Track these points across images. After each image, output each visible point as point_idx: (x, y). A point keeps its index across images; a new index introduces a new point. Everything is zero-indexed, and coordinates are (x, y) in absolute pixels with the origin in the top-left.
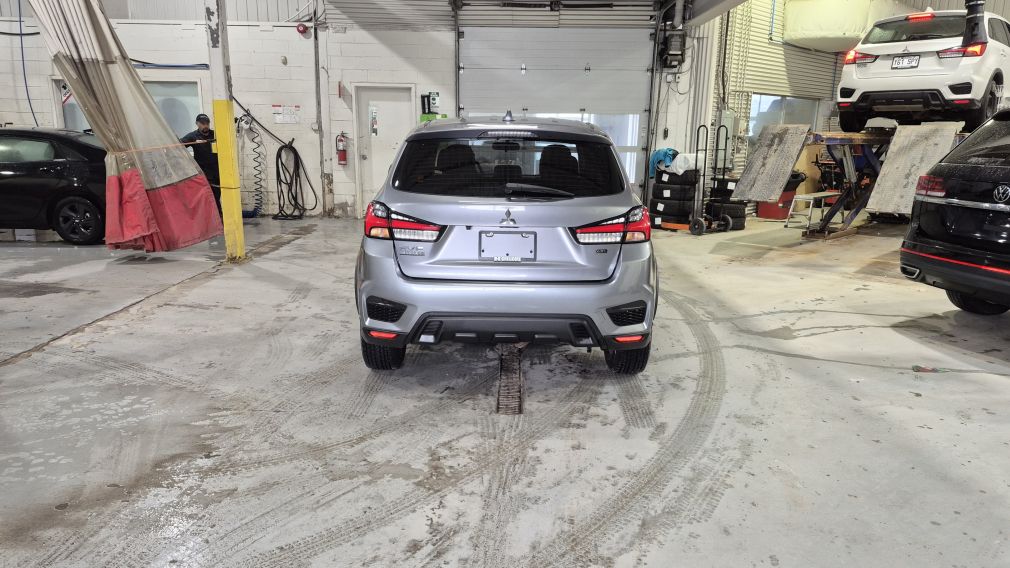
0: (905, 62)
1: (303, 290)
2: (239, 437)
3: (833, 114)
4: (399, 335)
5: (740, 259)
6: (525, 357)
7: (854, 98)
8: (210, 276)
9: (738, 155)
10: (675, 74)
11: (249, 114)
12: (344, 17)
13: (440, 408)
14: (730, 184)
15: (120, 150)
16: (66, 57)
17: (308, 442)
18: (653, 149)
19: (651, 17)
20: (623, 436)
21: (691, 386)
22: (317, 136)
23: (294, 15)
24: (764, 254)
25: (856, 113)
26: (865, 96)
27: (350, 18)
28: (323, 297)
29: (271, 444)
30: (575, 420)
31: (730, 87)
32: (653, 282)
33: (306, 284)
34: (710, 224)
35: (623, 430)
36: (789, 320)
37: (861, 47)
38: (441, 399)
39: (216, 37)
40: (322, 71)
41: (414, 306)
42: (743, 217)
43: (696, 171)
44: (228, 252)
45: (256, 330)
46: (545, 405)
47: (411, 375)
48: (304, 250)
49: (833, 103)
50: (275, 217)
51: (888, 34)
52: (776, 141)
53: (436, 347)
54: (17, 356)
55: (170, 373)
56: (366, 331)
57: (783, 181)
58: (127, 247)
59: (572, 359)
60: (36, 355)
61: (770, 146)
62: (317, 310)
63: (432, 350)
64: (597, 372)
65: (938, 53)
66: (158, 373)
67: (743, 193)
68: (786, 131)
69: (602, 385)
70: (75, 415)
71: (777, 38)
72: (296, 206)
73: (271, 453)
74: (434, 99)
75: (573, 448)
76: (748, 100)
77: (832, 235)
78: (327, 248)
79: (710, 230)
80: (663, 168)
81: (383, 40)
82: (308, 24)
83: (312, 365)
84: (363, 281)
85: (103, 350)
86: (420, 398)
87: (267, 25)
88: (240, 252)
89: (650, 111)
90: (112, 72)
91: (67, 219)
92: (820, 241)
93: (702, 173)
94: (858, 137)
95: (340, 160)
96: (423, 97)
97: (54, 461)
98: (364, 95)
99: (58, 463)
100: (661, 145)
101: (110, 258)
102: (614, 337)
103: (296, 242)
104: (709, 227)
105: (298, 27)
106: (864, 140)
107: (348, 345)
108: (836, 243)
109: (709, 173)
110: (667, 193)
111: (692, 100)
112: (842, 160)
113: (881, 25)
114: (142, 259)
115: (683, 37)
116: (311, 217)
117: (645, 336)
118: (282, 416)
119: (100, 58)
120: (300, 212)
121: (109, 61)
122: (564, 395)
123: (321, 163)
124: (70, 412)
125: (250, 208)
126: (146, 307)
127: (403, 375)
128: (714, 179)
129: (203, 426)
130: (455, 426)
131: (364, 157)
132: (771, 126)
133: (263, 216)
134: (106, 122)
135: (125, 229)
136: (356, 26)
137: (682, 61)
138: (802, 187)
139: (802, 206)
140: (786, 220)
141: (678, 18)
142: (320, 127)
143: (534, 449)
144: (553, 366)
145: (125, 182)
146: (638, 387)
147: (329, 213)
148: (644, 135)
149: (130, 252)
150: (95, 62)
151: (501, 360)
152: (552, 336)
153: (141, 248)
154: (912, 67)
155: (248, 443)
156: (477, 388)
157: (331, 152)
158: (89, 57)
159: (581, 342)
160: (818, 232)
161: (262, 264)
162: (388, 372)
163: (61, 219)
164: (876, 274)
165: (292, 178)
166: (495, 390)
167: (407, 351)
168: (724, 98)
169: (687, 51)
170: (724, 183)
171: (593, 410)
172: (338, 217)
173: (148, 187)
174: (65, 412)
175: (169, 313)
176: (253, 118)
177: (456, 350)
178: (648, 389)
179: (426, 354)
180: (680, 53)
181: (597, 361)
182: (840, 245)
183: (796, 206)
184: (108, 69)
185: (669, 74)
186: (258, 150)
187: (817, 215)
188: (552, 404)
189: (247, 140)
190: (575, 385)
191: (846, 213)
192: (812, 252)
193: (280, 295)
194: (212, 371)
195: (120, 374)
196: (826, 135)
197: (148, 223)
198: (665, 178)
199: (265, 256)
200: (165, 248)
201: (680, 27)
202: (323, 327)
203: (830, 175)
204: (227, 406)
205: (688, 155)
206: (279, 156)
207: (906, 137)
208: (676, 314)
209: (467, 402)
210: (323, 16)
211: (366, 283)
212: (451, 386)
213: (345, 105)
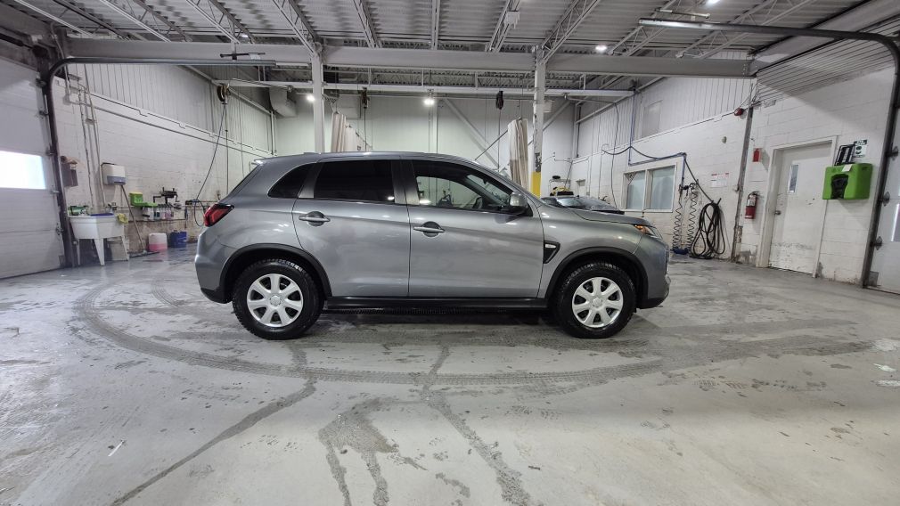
12: (775, 91)
22: (738, 195)
27: (781, 90)
40: (750, 142)
72: (713, 250)
74: (859, 148)
81: (808, 101)
82: (743, 107)
87: (717, 117)
95: (746, 214)
96: (844, 148)
98: (787, 156)
105: (735, 112)
116: (722, 259)
120: (715, 255)
123: (737, 217)
125: (684, 248)
131: (777, 212)
136: (784, 96)
142: (740, 188)
147: (735, 259)
165: (710, 228)
172: (741, 263)
176: (699, 185)
186: (695, 207)
206: (704, 210)
210: (757, 98)
213: (763, 167)
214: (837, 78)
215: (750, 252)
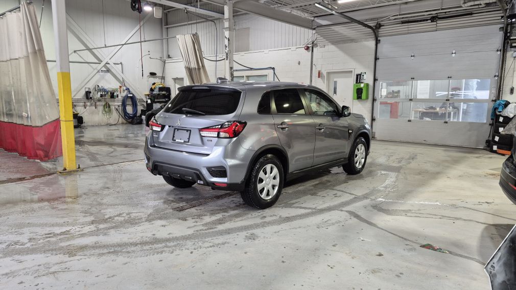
12: (325, 40)
19: (502, 17)
21: (270, 219)
27: (327, 40)
40: (313, 66)
74: (363, 76)
75: (162, 226)
80: (499, 113)
81: (342, 49)
82: (309, 46)
87: (294, 48)
89: (498, 76)
96: (357, 75)
100: (508, 98)
102: (213, 182)
105: (305, 47)
119: (197, 67)
136: (329, 44)
148: (494, 92)
150: (195, 69)
152: (191, 178)
171: (206, 217)
185: (515, 52)
198: (501, 119)
210: (316, 41)
213: (322, 81)
214: (352, 40)
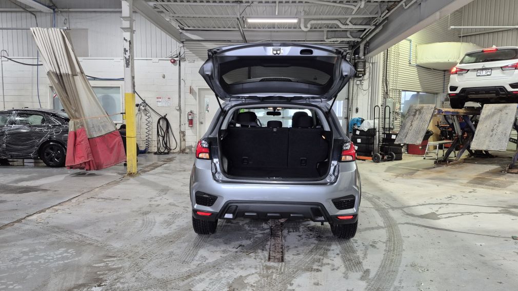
0: (484, 72)
1: (165, 190)
2: (118, 274)
3: (446, 100)
4: (212, 213)
5: (402, 175)
6: (285, 228)
7: (457, 91)
8: (117, 183)
9: (396, 121)
10: (361, 80)
11: (145, 102)
12: (194, 55)
13: (236, 258)
14: (393, 136)
15: (77, 118)
16: (53, 73)
17: (158, 277)
18: (350, 118)
20: (344, 277)
21: (382, 247)
22: (178, 112)
23: (169, 54)
24: (415, 172)
25: (459, 99)
26: (463, 90)
27: (197, 55)
28: (176, 194)
29: (137, 278)
30: (315, 267)
31: (390, 87)
32: (358, 184)
33: (168, 187)
34: (383, 157)
35: (344, 273)
36: (434, 209)
37: (459, 66)
38: (236, 252)
39: (128, 62)
40: (182, 81)
41: (222, 197)
42: (401, 153)
43: (374, 129)
44: (128, 170)
45: (137, 212)
46: (296, 257)
47: (220, 237)
48: (168, 170)
49: (446, 94)
50: (155, 153)
51: (473, 59)
52: (418, 112)
53: (234, 222)
54: (6, 225)
55: (86, 235)
56: (195, 211)
57: (423, 134)
58: (76, 168)
59: (312, 229)
60: (16, 225)
61: (414, 115)
62: (171, 201)
63: (232, 223)
64: (327, 237)
65: (501, 67)
66: (80, 235)
67: (401, 140)
68: (422, 108)
69: (330, 245)
70: (29, 259)
71: (413, 63)
72: (166, 147)
73: (136, 284)
75: (315, 284)
76: (400, 94)
77: (451, 163)
78: (181, 168)
79: (383, 160)
80: (356, 127)
82: (176, 59)
83: (165, 232)
84: (194, 183)
85: (54, 221)
86: (224, 252)
87: (156, 60)
88: (134, 170)
89: (348, 99)
90: (75, 80)
91: (48, 154)
92: (444, 166)
93: (377, 130)
94: (461, 111)
95: (189, 124)
97: (11, 287)
98: (202, 92)
99: (13, 288)
100: (355, 116)
101: (68, 173)
102: (337, 216)
103: (165, 165)
104: (383, 158)
105: (171, 60)
106: (465, 113)
107: (186, 220)
108: (454, 167)
109: (381, 130)
110: (359, 141)
111: (370, 94)
112: (453, 124)
113: (469, 55)
114: (84, 174)
115: (365, 62)
116: (174, 153)
117: (355, 216)
118: (145, 261)
119: (70, 73)
120: (168, 150)
121: (74, 74)
122: (308, 251)
123: (180, 126)
124: (27, 257)
125: (142, 149)
126: (81, 199)
127: (215, 238)
128: (384, 133)
129: (99, 267)
130: (244, 269)
131: (202, 123)
132: (414, 105)
133: (149, 153)
134: (71, 104)
135: (76, 158)
136: (198, 59)
137: (364, 74)
138: (431, 138)
139: (432, 148)
140: (425, 155)
141: (361, 54)
142: (180, 108)
143: (291, 285)
144: (301, 234)
145: (78, 135)
146: (351, 247)
147: (183, 151)
148: (346, 111)
149: (78, 171)
150: (67, 75)
151: (271, 229)
152: (301, 215)
153: (83, 168)
154: (488, 75)
155: (123, 278)
156: (258, 245)
157: (185, 120)
158: (64, 72)
159: (318, 219)
160: (443, 161)
161: (144, 176)
162: (207, 236)
163: (45, 154)
164: (479, 184)
165: (165, 133)
166: (267, 247)
167: (218, 224)
168: (387, 92)
169: (366, 69)
170: (389, 135)
171: (325, 261)
172: (187, 153)
173: (89, 137)
174: (25, 257)
175: (93, 202)
176: (147, 104)
177: (246, 223)
178: (357, 248)
179: (229, 225)
180: (363, 70)
181: (326, 231)
182: (457, 168)
183: (429, 148)
184: (73, 78)
185: (357, 80)
186: (148, 120)
187: (441, 153)
188: (301, 256)
189: (143, 115)
190: (314, 245)
191: (457, 152)
192: (440, 172)
193: (153, 193)
194: (110, 234)
195: (59, 236)
196: (444, 110)
197: (88, 155)
198: (358, 133)
199: (148, 172)
200: (96, 169)
201: (363, 58)
202: (174, 210)
203: (445, 133)
204: (115, 255)
205: (369, 121)
206: (159, 122)
207: (489, 110)
208: (369, 205)
209: (251, 254)
210: (183, 55)
211: (195, 184)
212: (242, 244)
213: (193, 97)
215: (192, 146)
